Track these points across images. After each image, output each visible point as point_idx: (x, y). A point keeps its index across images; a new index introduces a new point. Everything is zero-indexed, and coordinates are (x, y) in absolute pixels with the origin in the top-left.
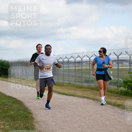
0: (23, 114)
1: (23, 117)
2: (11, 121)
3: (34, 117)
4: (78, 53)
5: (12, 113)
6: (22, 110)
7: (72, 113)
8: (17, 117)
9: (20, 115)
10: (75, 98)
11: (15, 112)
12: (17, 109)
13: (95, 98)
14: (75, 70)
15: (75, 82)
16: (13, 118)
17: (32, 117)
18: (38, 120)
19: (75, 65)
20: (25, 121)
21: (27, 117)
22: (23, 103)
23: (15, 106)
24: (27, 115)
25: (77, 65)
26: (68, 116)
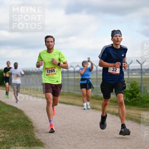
0: (23, 123)
1: (24, 126)
2: (12, 130)
3: (34, 126)
4: (78, 63)
5: (12, 121)
6: (22, 119)
7: (71, 122)
8: (17, 125)
9: (20, 124)
10: (75, 107)
11: (15, 121)
12: (17, 118)
13: (94, 107)
14: (75, 79)
15: (75, 91)
16: (13, 127)
17: (32, 125)
18: (37, 129)
19: (74, 75)
20: (26, 130)
21: (27, 125)
22: (23, 112)
23: (16, 115)
24: (27, 124)
25: (76, 74)
26: (67, 124)
